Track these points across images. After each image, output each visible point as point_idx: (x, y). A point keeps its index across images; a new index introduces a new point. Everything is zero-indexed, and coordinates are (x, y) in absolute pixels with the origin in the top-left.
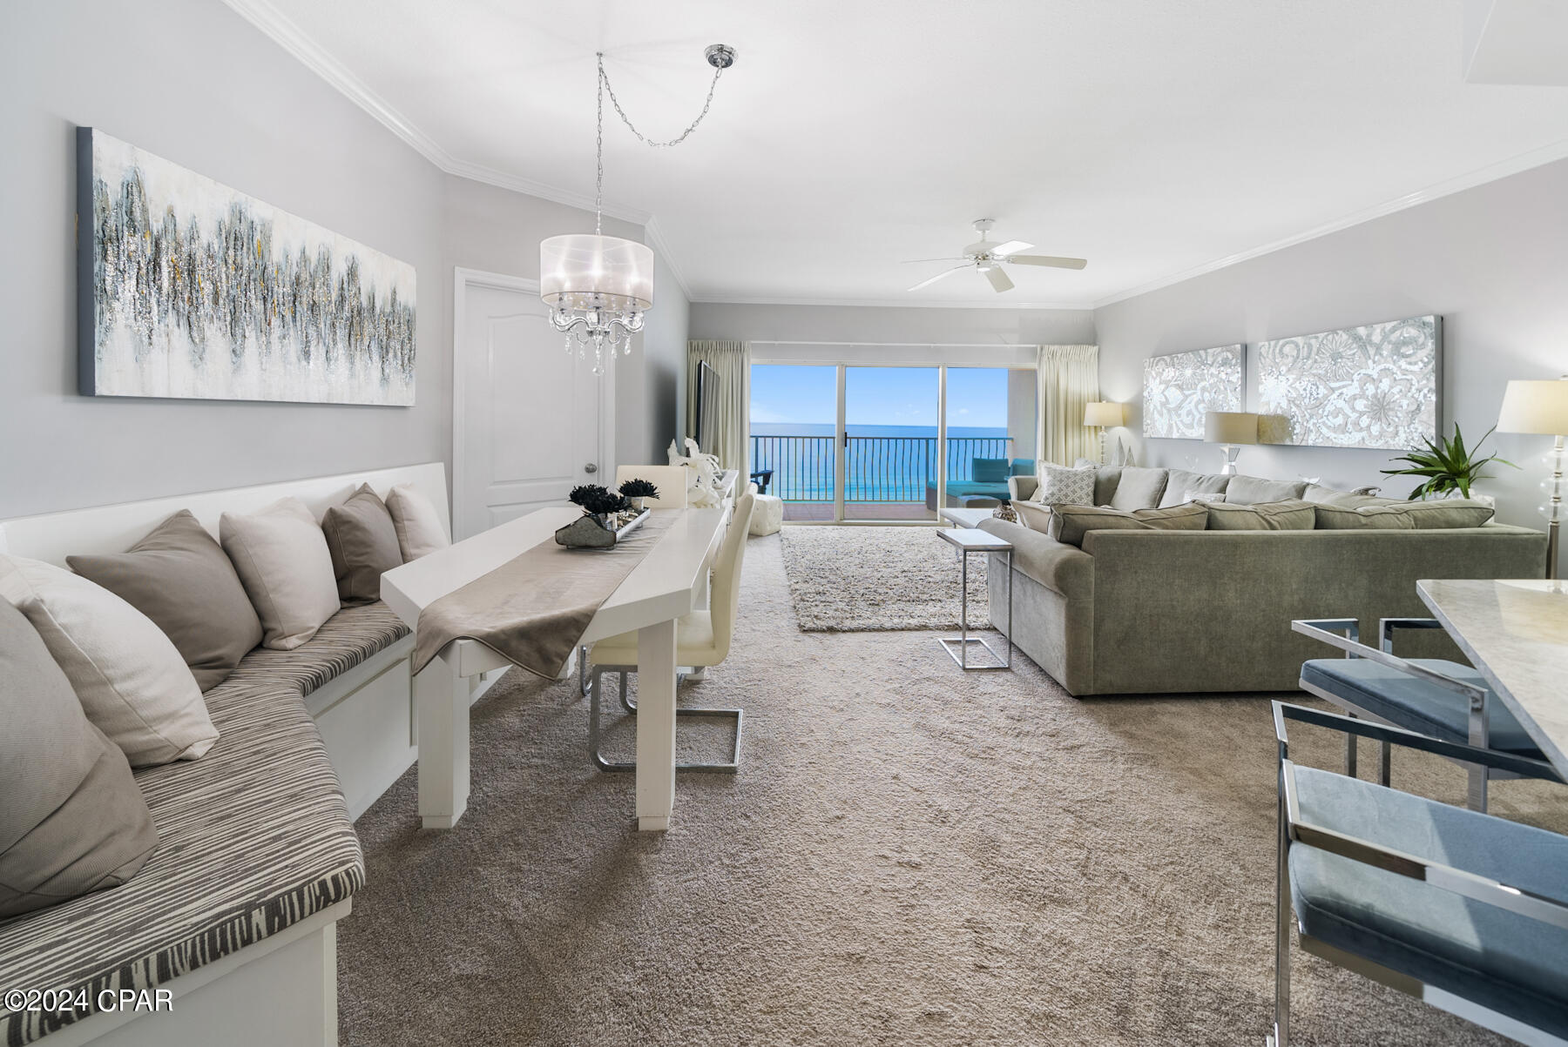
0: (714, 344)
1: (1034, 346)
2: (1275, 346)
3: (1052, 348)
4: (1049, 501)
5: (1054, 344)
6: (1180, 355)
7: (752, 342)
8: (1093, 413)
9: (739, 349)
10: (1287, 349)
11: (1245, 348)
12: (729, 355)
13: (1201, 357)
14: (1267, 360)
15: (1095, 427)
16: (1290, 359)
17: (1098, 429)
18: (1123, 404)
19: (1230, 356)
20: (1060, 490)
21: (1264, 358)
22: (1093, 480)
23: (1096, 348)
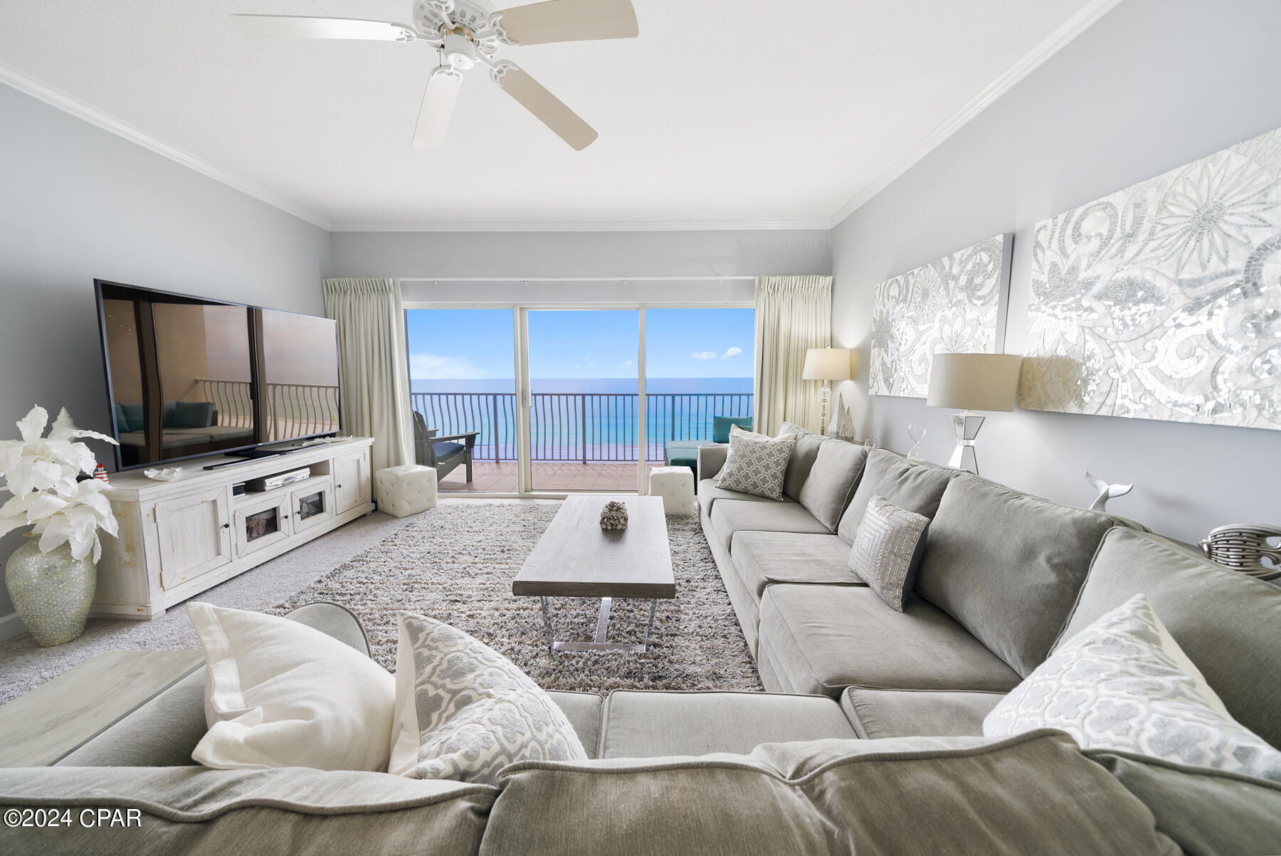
0: (353, 281)
1: (751, 278)
2: (1066, 222)
3: (773, 280)
4: (727, 483)
5: (775, 275)
6: (916, 271)
7: (402, 280)
8: (815, 362)
9: (383, 290)
10: (1087, 226)
11: (1012, 241)
12: (374, 297)
13: (943, 268)
14: (1048, 252)
15: (815, 381)
16: (1094, 244)
17: (819, 384)
18: (851, 350)
19: (985, 257)
20: (740, 469)
21: (1043, 251)
22: (786, 454)
23: (829, 279)
